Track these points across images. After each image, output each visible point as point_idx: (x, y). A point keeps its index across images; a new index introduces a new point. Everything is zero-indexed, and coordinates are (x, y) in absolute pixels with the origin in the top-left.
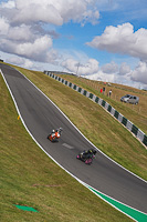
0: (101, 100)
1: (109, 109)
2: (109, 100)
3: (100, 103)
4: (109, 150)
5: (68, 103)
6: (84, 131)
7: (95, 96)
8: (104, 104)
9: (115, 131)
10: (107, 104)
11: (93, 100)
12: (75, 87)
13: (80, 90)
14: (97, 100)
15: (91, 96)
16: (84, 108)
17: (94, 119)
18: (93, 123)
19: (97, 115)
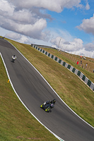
0: (77, 70)
1: (84, 79)
2: (83, 71)
3: (76, 73)
4: (82, 112)
5: (50, 71)
6: (62, 95)
7: (72, 67)
8: (79, 74)
9: (88, 96)
10: (82, 74)
11: (71, 70)
12: (56, 59)
13: (60, 61)
14: (74, 70)
15: (69, 67)
16: (63, 77)
17: (71, 86)
18: (69, 89)
19: (73, 83)
